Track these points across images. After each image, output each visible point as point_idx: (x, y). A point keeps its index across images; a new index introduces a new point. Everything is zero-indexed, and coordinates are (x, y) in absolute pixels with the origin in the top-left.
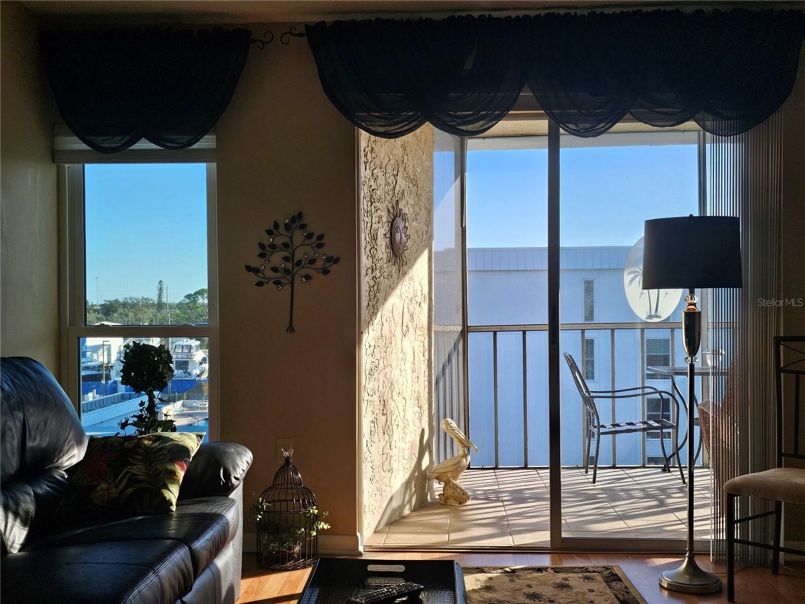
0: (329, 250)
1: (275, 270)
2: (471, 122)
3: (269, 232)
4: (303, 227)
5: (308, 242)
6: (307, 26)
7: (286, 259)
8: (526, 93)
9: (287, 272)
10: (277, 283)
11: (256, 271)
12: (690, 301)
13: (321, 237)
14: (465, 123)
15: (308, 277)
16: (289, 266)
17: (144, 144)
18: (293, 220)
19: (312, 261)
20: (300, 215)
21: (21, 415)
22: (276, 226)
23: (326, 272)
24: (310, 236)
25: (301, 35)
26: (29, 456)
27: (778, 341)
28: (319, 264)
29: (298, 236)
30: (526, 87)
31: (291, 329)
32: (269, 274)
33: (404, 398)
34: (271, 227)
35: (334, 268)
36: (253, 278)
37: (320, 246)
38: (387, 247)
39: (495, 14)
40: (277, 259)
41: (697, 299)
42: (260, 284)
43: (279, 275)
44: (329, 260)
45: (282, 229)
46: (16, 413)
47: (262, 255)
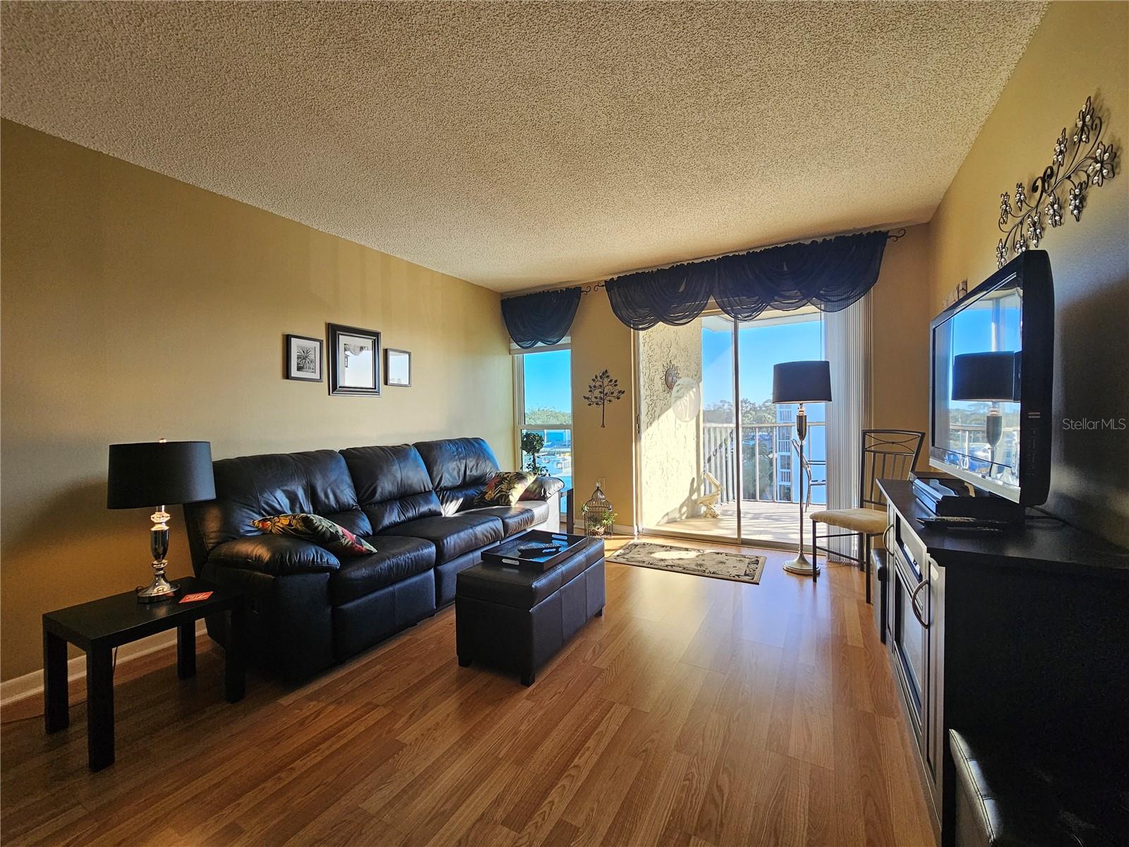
0: (619, 388)
1: (596, 398)
2: (682, 319)
3: (594, 380)
4: (608, 377)
5: (610, 384)
6: (605, 281)
7: (601, 392)
8: (712, 300)
9: (601, 398)
10: (597, 404)
11: (588, 398)
12: (800, 409)
13: (616, 381)
14: (679, 320)
15: (610, 401)
16: (602, 395)
17: (540, 344)
18: (603, 374)
19: (612, 393)
20: (606, 371)
21: (464, 461)
22: (596, 377)
23: (618, 398)
24: (611, 381)
25: (603, 286)
26: (467, 478)
27: (864, 433)
28: (615, 394)
29: (606, 381)
30: (712, 297)
31: (603, 426)
32: (594, 400)
33: (677, 461)
34: (594, 378)
35: (622, 396)
36: (587, 402)
37: (616, 385)
38: (662, 384)
39: (696, 262)
40: (597, 393)
41: (804, 409)
42: (590, 405)
43: (598, 400)
44: (620, 392)
45: (599, 378)
46: (462, 461)
47: (590, 391)
